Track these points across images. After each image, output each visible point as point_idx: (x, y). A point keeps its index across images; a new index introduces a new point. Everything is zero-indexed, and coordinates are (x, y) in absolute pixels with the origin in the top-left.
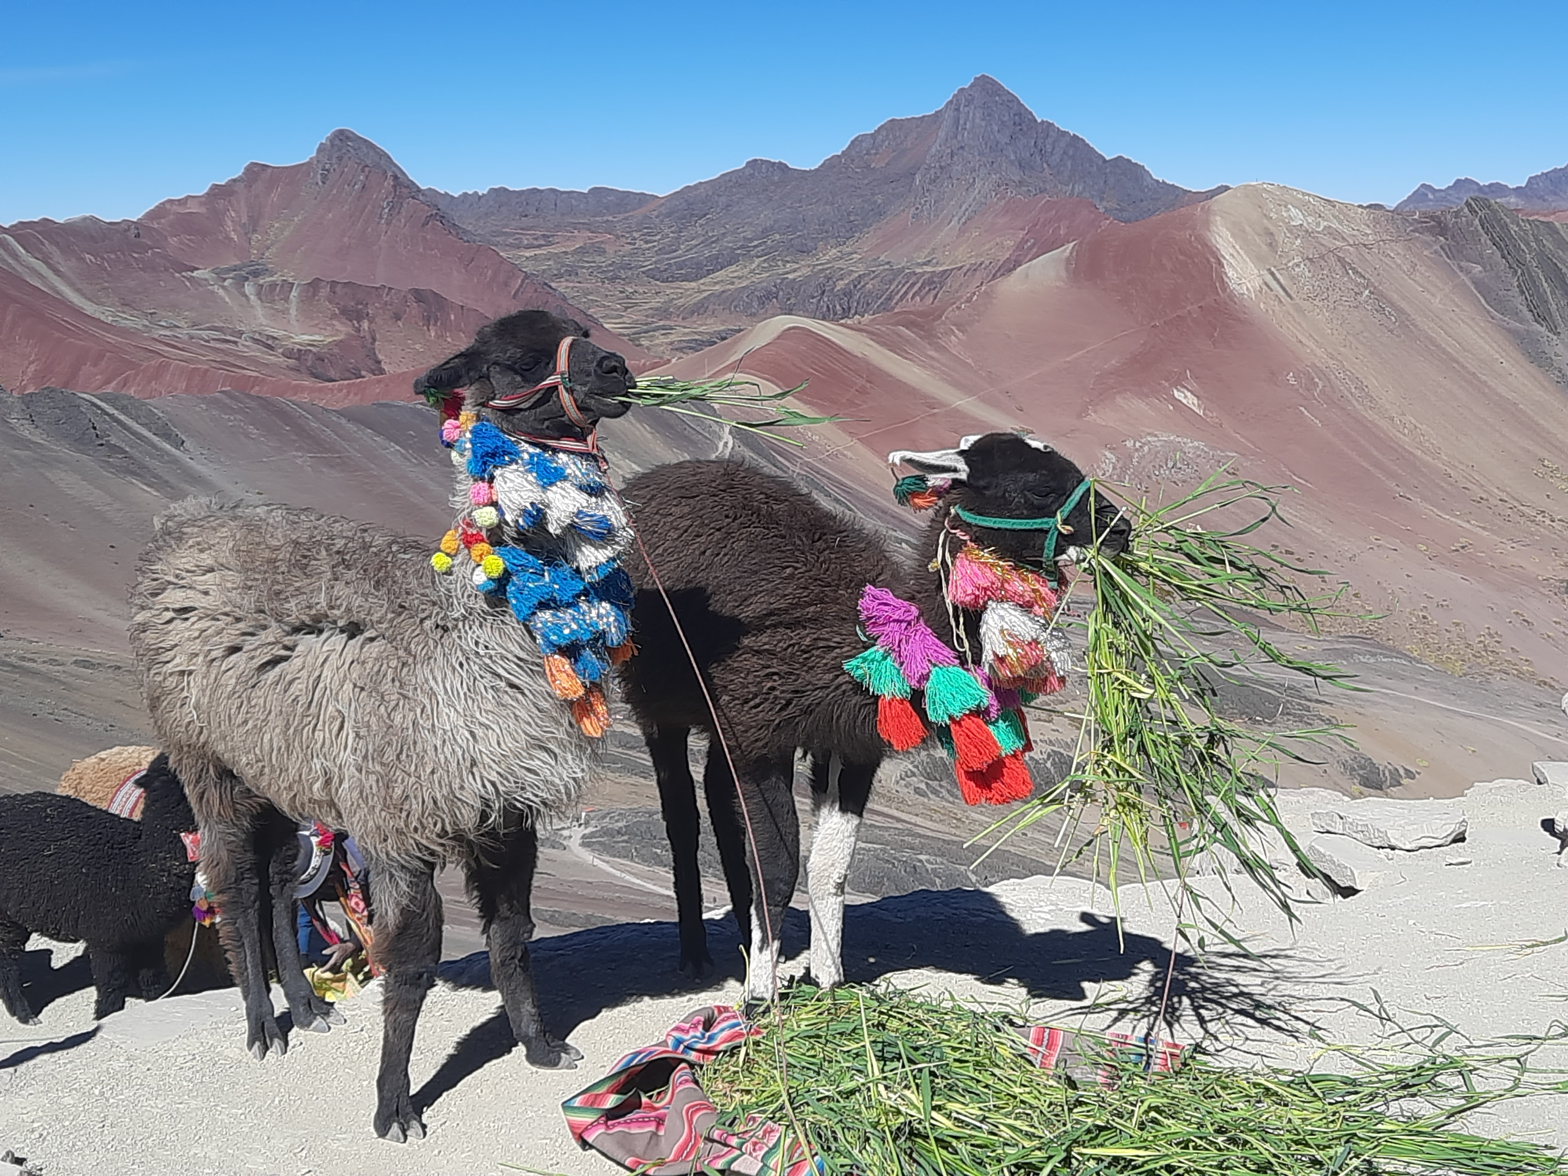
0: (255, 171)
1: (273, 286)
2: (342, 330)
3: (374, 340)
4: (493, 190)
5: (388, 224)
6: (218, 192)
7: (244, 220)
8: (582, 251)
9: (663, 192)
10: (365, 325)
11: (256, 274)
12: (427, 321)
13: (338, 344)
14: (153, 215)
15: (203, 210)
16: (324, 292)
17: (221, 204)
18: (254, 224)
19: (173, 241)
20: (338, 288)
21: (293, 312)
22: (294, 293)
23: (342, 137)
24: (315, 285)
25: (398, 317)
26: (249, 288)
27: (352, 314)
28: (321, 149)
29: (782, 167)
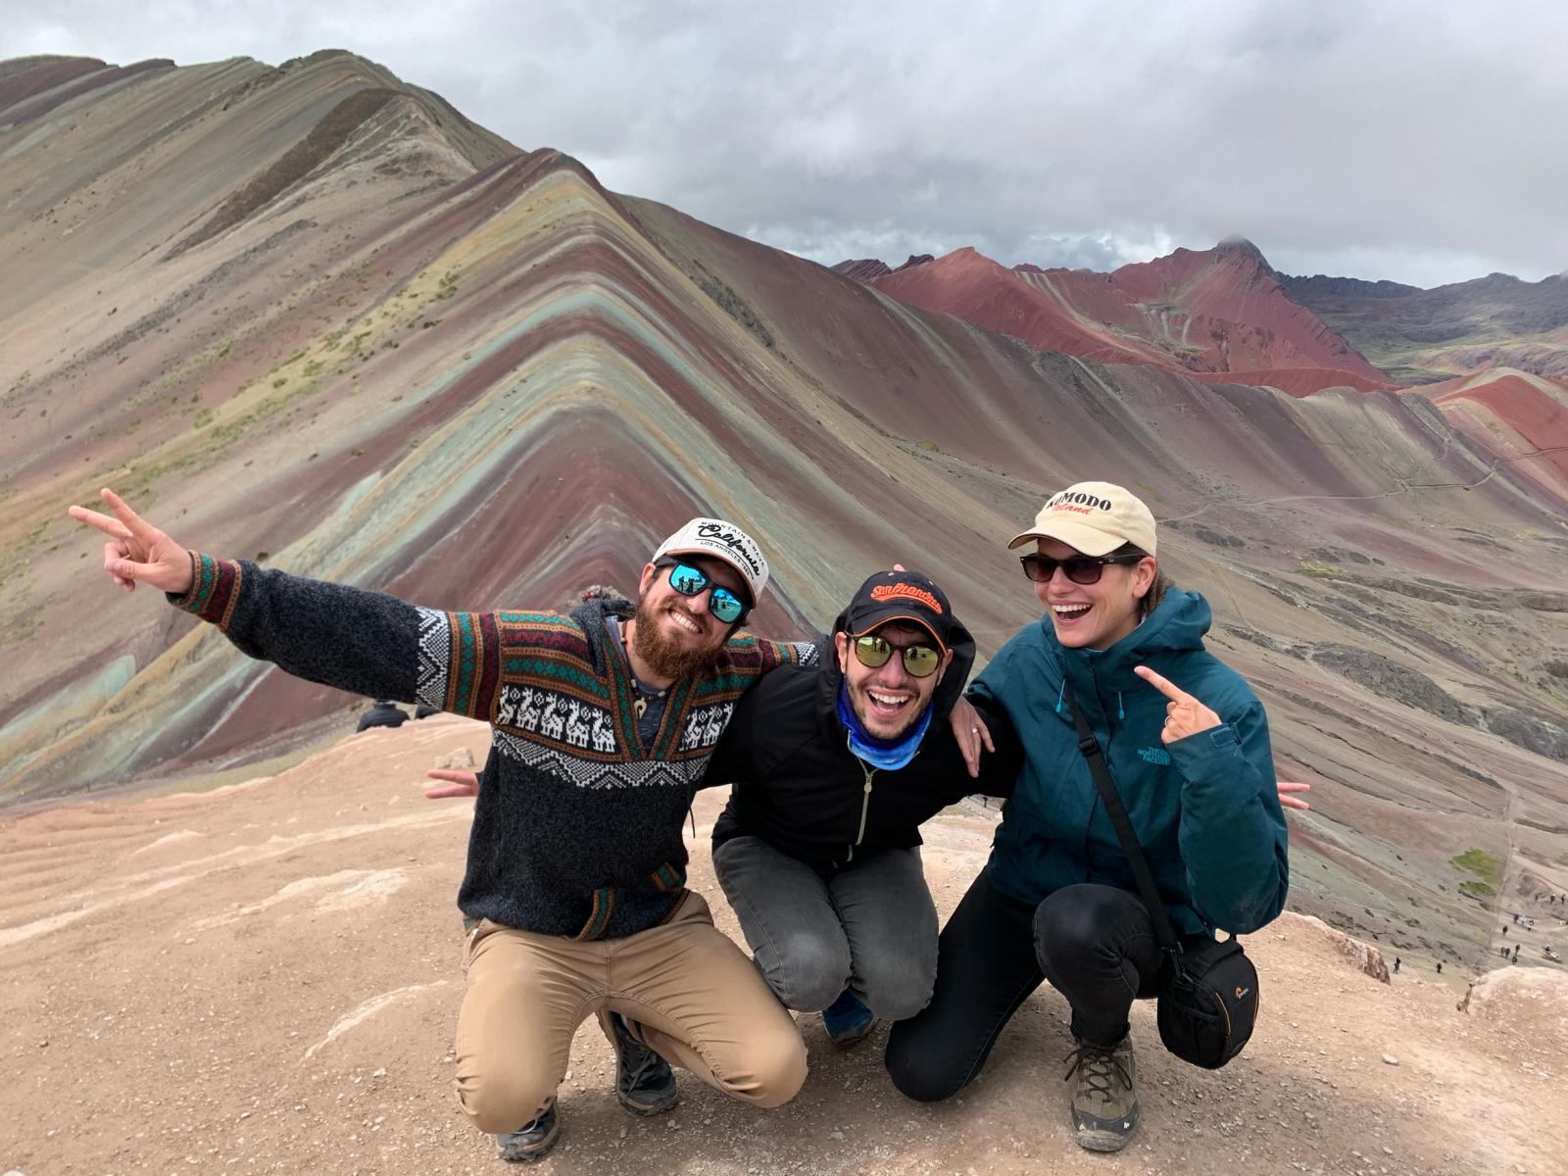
0: (1181, 252)
1: (1177, 317)
2: (1211, 345)
3: (1227, 352)
4: (1316, 276)
5: (1251, 288)
6: (1157, 262)
8: (1364, 318)
9: (1425, 289)
10: (1225, 344)
11: (1168, 309)
13: (1206, 352)
14: (1119, 271)
15: (1147, 271)
16: (1205, 323)
17: (1158, 269)
20: (1213, 322)
21: (1185, 331)
22: (1188, 321)
23: (1235, 239)
24: (1201, 318)
25: (1244, 342)
26: (1163, 316)
27: (1218, 337)
28: (1220, 245)
29: (1513, 280)
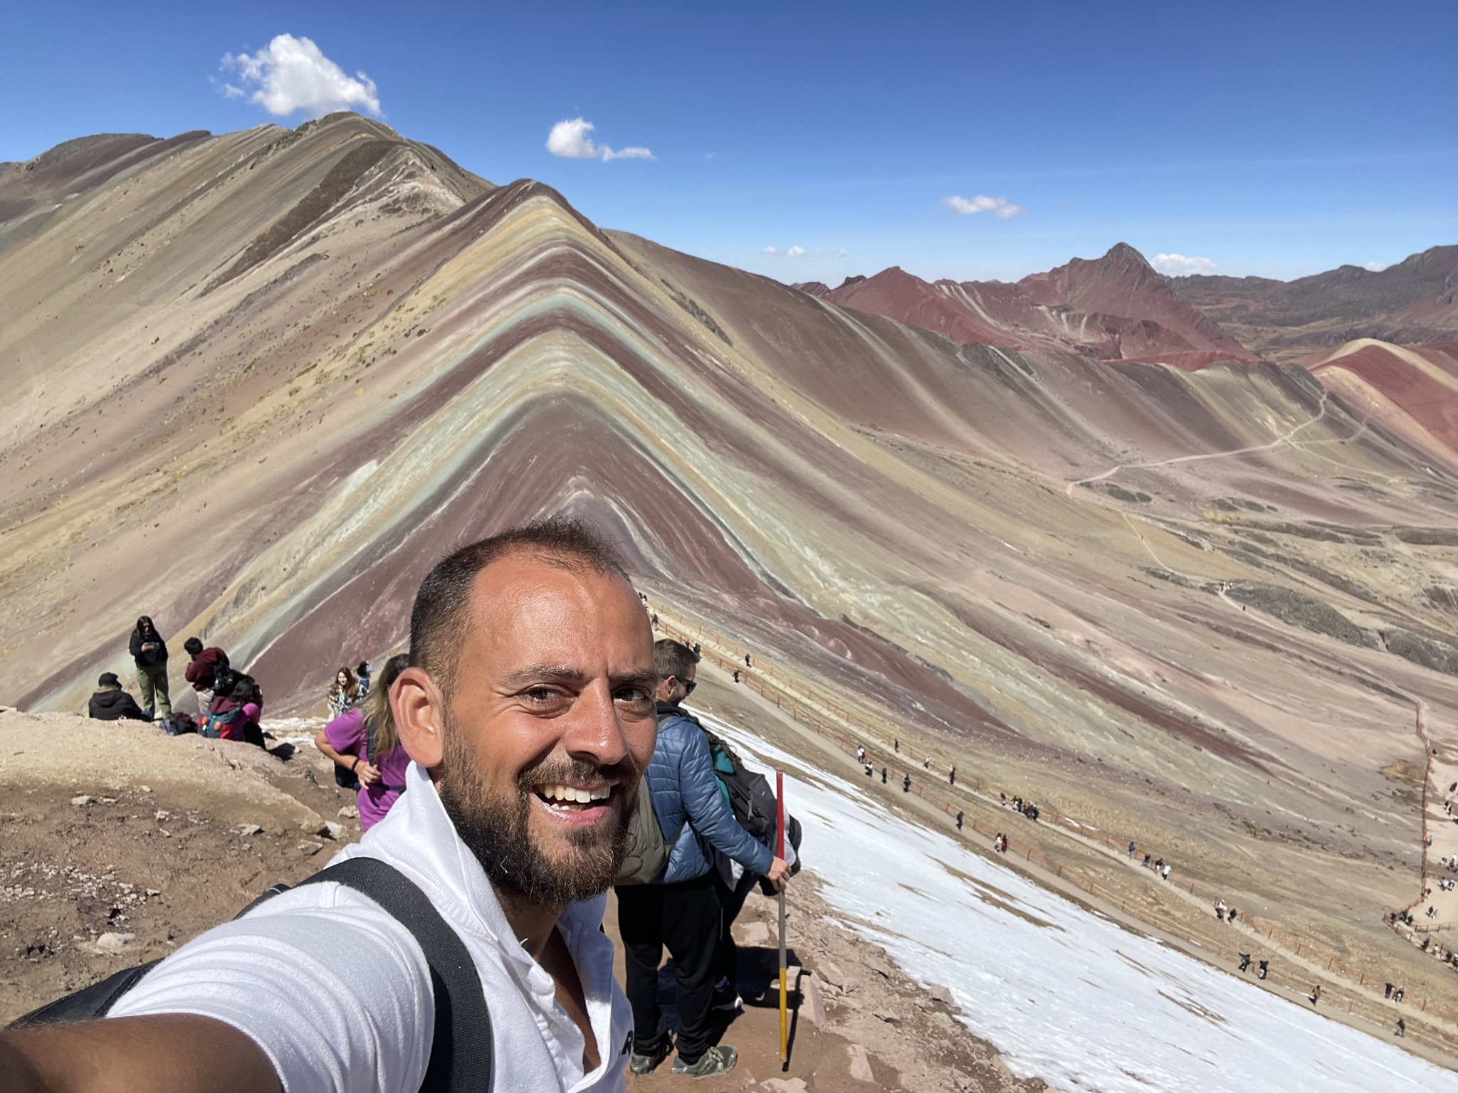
0: (1075, 262)
1: (1075, 316)
2: (1105, 337)
3: (1120, 343)
4: (1192, 276)
6: (1055, 271)
7: (1066, 284)
8: (1236, 308)
9: (1287, 280)
10: (1117, 336)
11: (1066, 310)
12: (1149, 336)
13: (1101, 344)
14: (1023, 281)
15: (1047, 279)
16: (1100, 319)
17: (1056, 277)
18: (1071, 286)
19: (1031, 293)
20: (1107, 319)
21: (1083, 327)
22: (1085, 320)
23: (1121, 246)
24: (1095, 316)
25: (1134, 333)
26: (1063, 316)
27: (1111, 331)
28: (1110, 252)
29: (1361, 270)
